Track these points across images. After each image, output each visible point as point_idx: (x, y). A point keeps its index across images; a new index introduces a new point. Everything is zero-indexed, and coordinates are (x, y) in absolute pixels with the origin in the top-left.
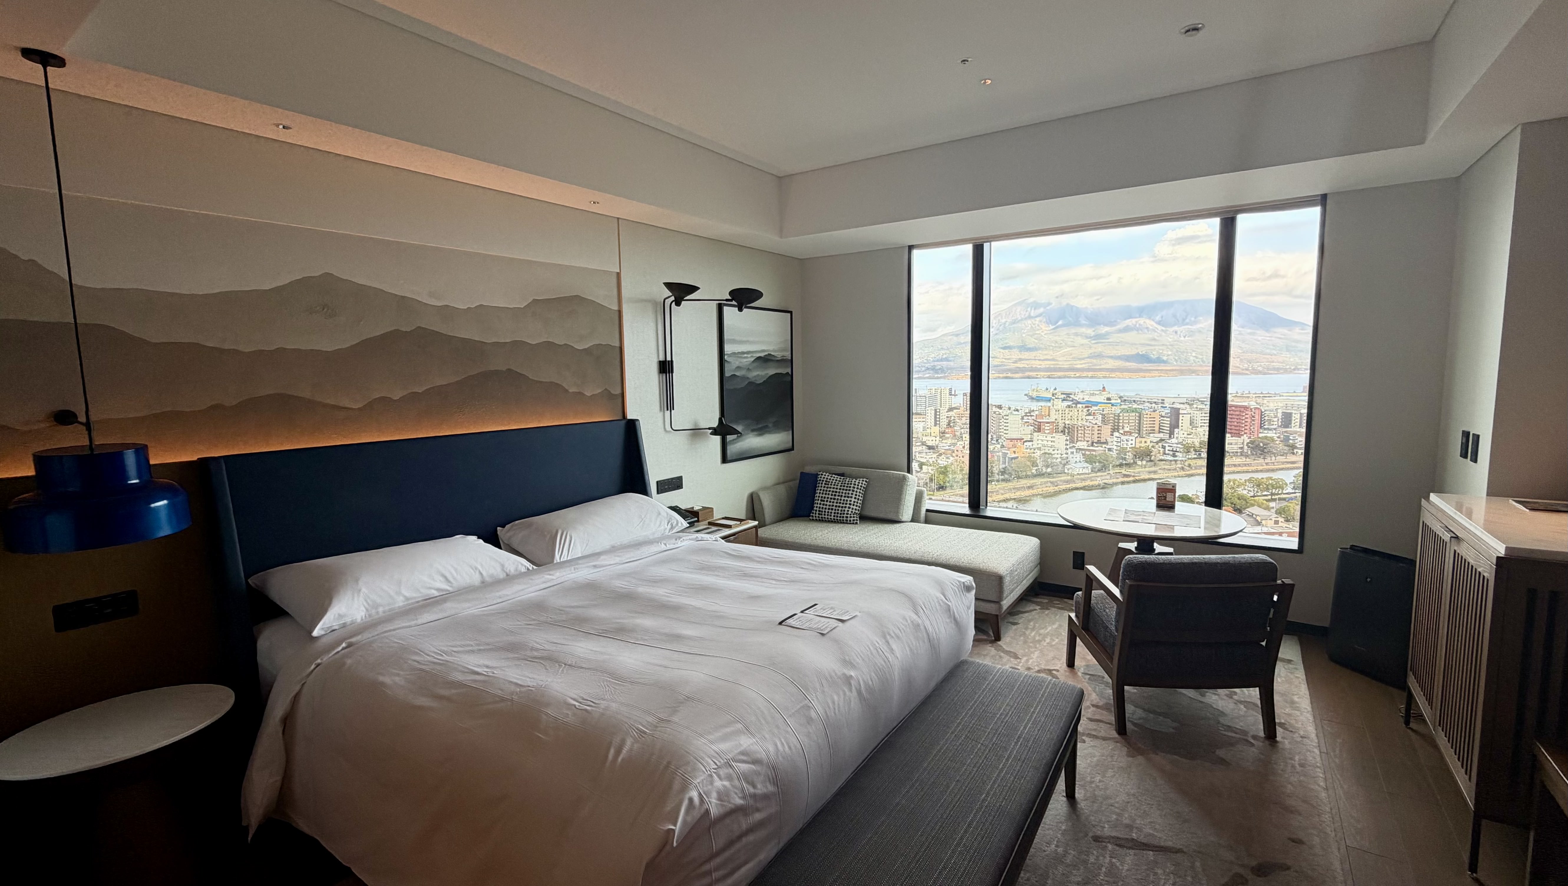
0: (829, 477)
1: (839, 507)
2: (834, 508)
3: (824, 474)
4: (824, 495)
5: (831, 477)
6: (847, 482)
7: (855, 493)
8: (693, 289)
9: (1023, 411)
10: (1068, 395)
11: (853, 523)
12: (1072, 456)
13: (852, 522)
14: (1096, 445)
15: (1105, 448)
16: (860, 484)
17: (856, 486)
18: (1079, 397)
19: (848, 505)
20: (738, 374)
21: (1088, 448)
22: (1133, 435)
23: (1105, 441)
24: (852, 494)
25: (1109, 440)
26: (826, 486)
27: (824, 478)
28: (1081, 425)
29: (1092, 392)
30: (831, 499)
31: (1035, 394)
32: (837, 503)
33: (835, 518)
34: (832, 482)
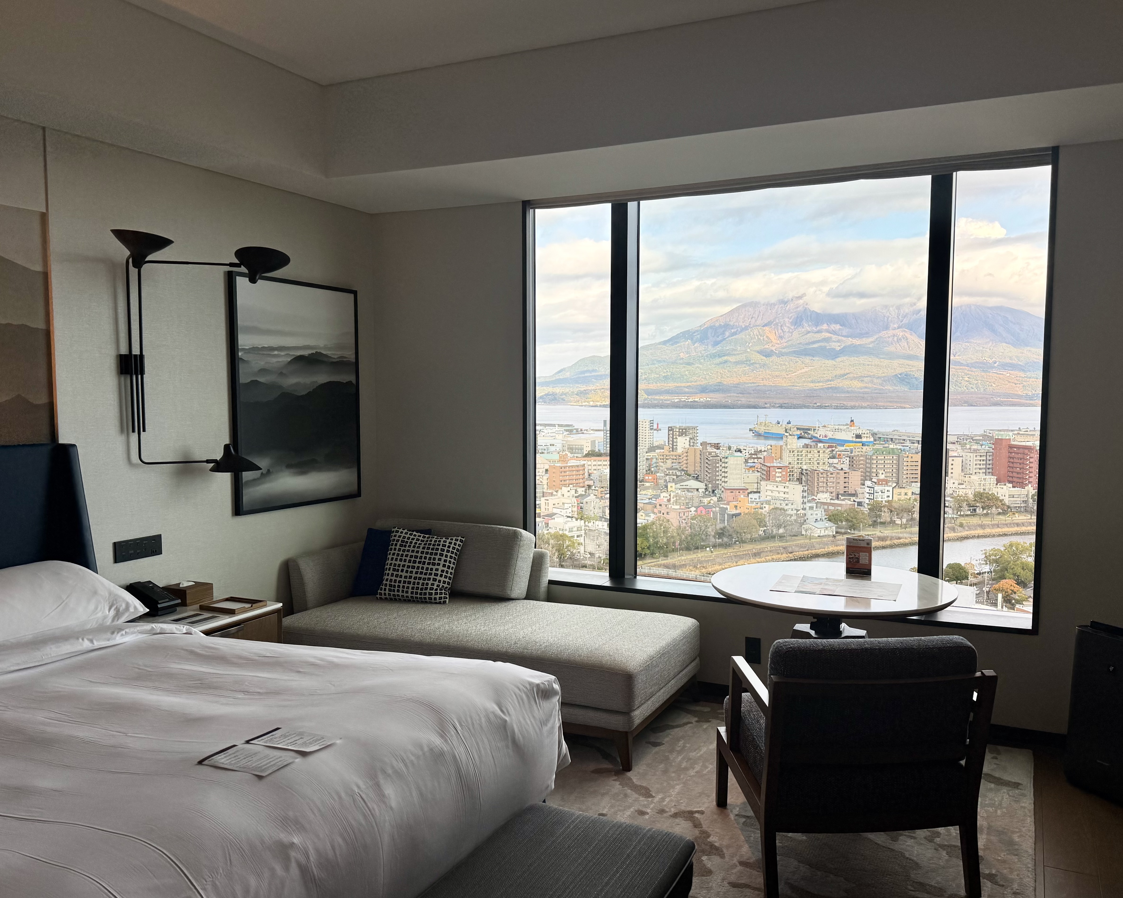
0: (407, 536)
1: (420, 578)
2: (412, 580)
3: (401, 530)
4: (398, 562)
5: (411, 534)
6: (433, 543)
7: (443, 558)
8: (162, 243)
9: (747, 451)
10: (806, 430)
11: (440, 603)
12: (811, 512)
13: (438, 601)
14: (842, 498)
15: (854, 501)
16: (452, 545)
17: (446, 549)
18: (820, 433)
19: (432, 577)
20: (262, 380)
21: (832, 501)
22: (890, 484)
23: (854, 492)
24: (440, 560)
25: (859, 490)
26: (402, 548)
27: (400, 537)
28: (822, 471)
29: (837, 427)
30: (408, 567)
31: (762, 430)
32: (417, 573)
33: (414, 595)
34: (411, 543)
